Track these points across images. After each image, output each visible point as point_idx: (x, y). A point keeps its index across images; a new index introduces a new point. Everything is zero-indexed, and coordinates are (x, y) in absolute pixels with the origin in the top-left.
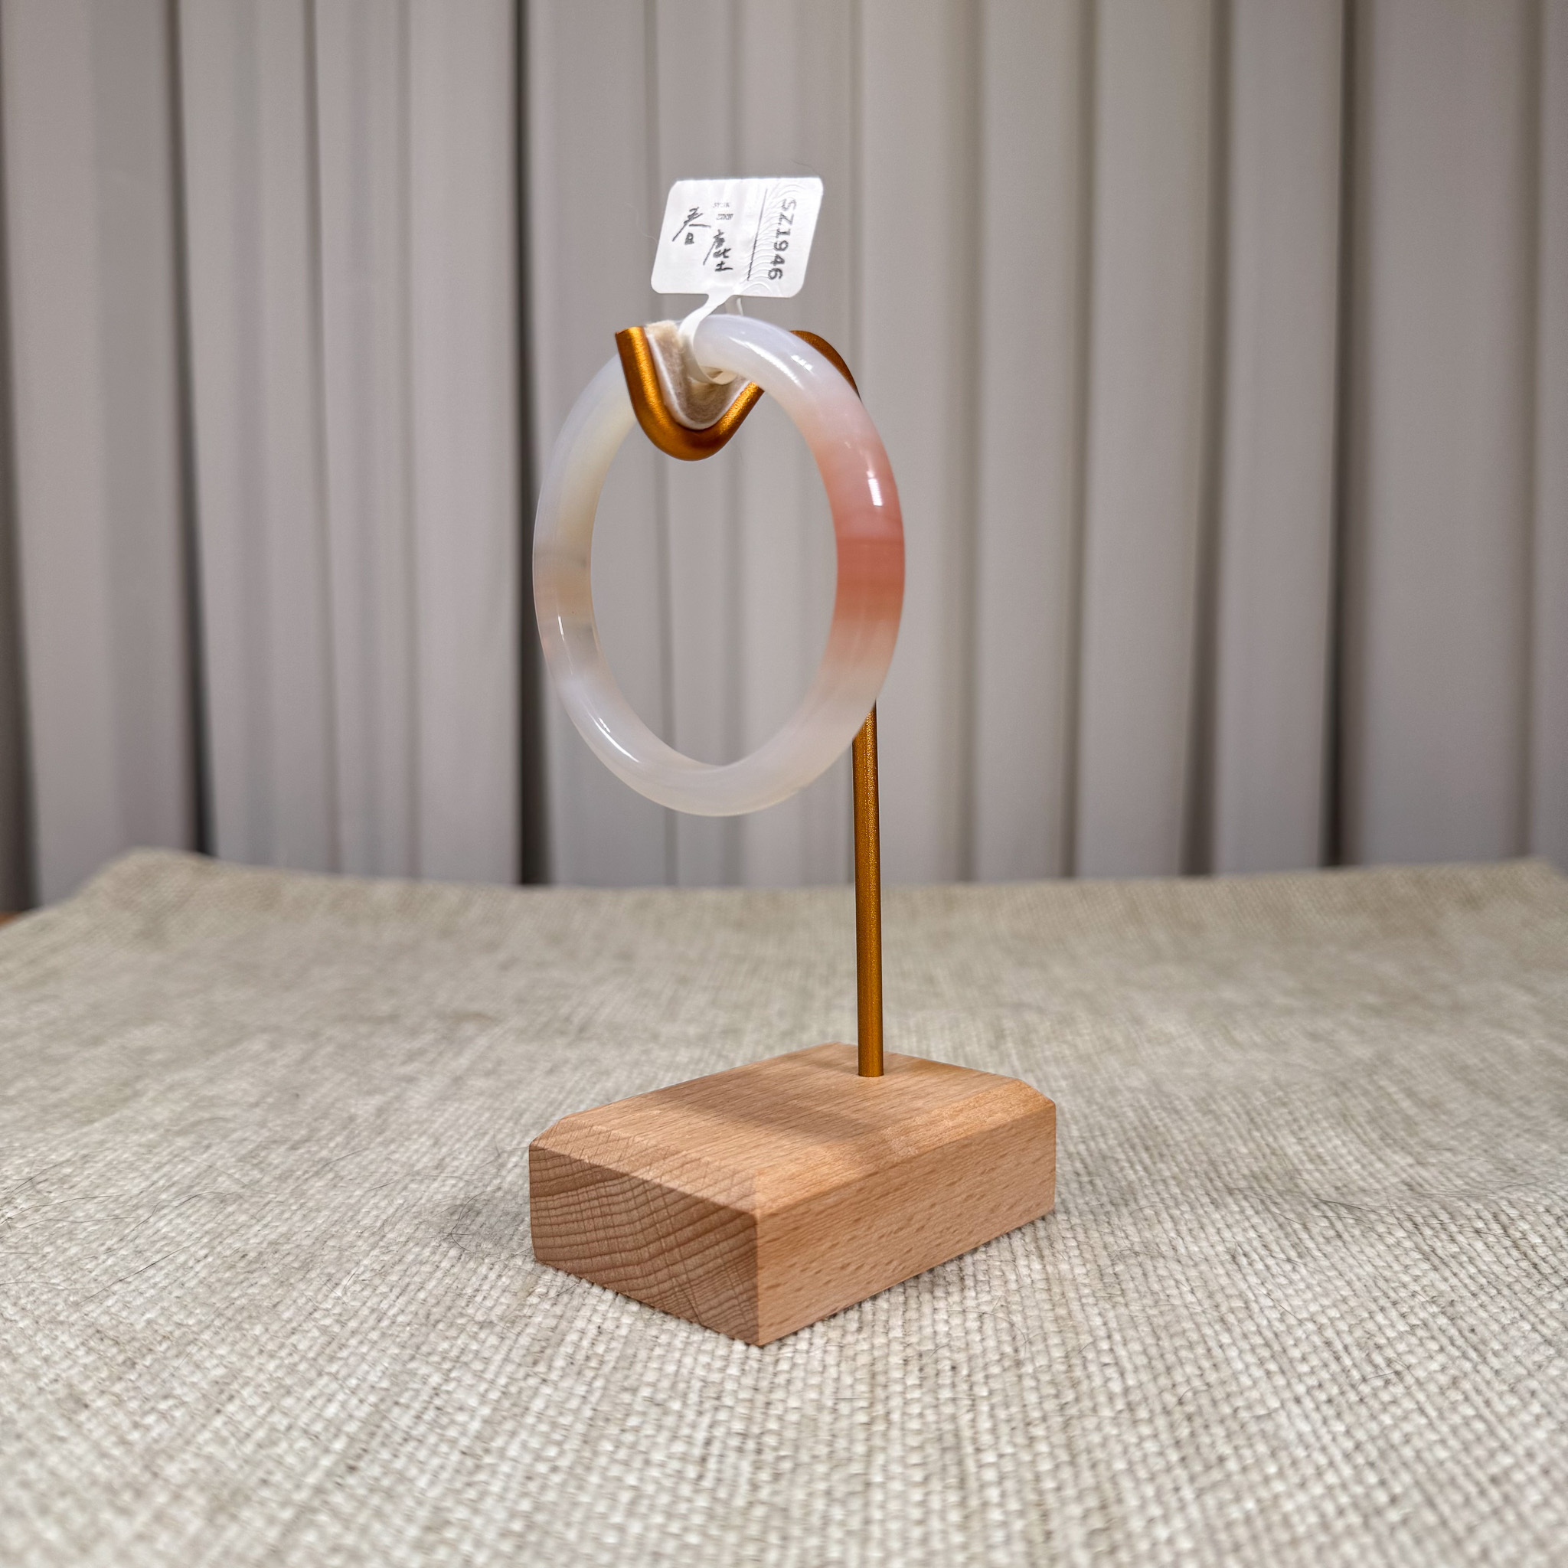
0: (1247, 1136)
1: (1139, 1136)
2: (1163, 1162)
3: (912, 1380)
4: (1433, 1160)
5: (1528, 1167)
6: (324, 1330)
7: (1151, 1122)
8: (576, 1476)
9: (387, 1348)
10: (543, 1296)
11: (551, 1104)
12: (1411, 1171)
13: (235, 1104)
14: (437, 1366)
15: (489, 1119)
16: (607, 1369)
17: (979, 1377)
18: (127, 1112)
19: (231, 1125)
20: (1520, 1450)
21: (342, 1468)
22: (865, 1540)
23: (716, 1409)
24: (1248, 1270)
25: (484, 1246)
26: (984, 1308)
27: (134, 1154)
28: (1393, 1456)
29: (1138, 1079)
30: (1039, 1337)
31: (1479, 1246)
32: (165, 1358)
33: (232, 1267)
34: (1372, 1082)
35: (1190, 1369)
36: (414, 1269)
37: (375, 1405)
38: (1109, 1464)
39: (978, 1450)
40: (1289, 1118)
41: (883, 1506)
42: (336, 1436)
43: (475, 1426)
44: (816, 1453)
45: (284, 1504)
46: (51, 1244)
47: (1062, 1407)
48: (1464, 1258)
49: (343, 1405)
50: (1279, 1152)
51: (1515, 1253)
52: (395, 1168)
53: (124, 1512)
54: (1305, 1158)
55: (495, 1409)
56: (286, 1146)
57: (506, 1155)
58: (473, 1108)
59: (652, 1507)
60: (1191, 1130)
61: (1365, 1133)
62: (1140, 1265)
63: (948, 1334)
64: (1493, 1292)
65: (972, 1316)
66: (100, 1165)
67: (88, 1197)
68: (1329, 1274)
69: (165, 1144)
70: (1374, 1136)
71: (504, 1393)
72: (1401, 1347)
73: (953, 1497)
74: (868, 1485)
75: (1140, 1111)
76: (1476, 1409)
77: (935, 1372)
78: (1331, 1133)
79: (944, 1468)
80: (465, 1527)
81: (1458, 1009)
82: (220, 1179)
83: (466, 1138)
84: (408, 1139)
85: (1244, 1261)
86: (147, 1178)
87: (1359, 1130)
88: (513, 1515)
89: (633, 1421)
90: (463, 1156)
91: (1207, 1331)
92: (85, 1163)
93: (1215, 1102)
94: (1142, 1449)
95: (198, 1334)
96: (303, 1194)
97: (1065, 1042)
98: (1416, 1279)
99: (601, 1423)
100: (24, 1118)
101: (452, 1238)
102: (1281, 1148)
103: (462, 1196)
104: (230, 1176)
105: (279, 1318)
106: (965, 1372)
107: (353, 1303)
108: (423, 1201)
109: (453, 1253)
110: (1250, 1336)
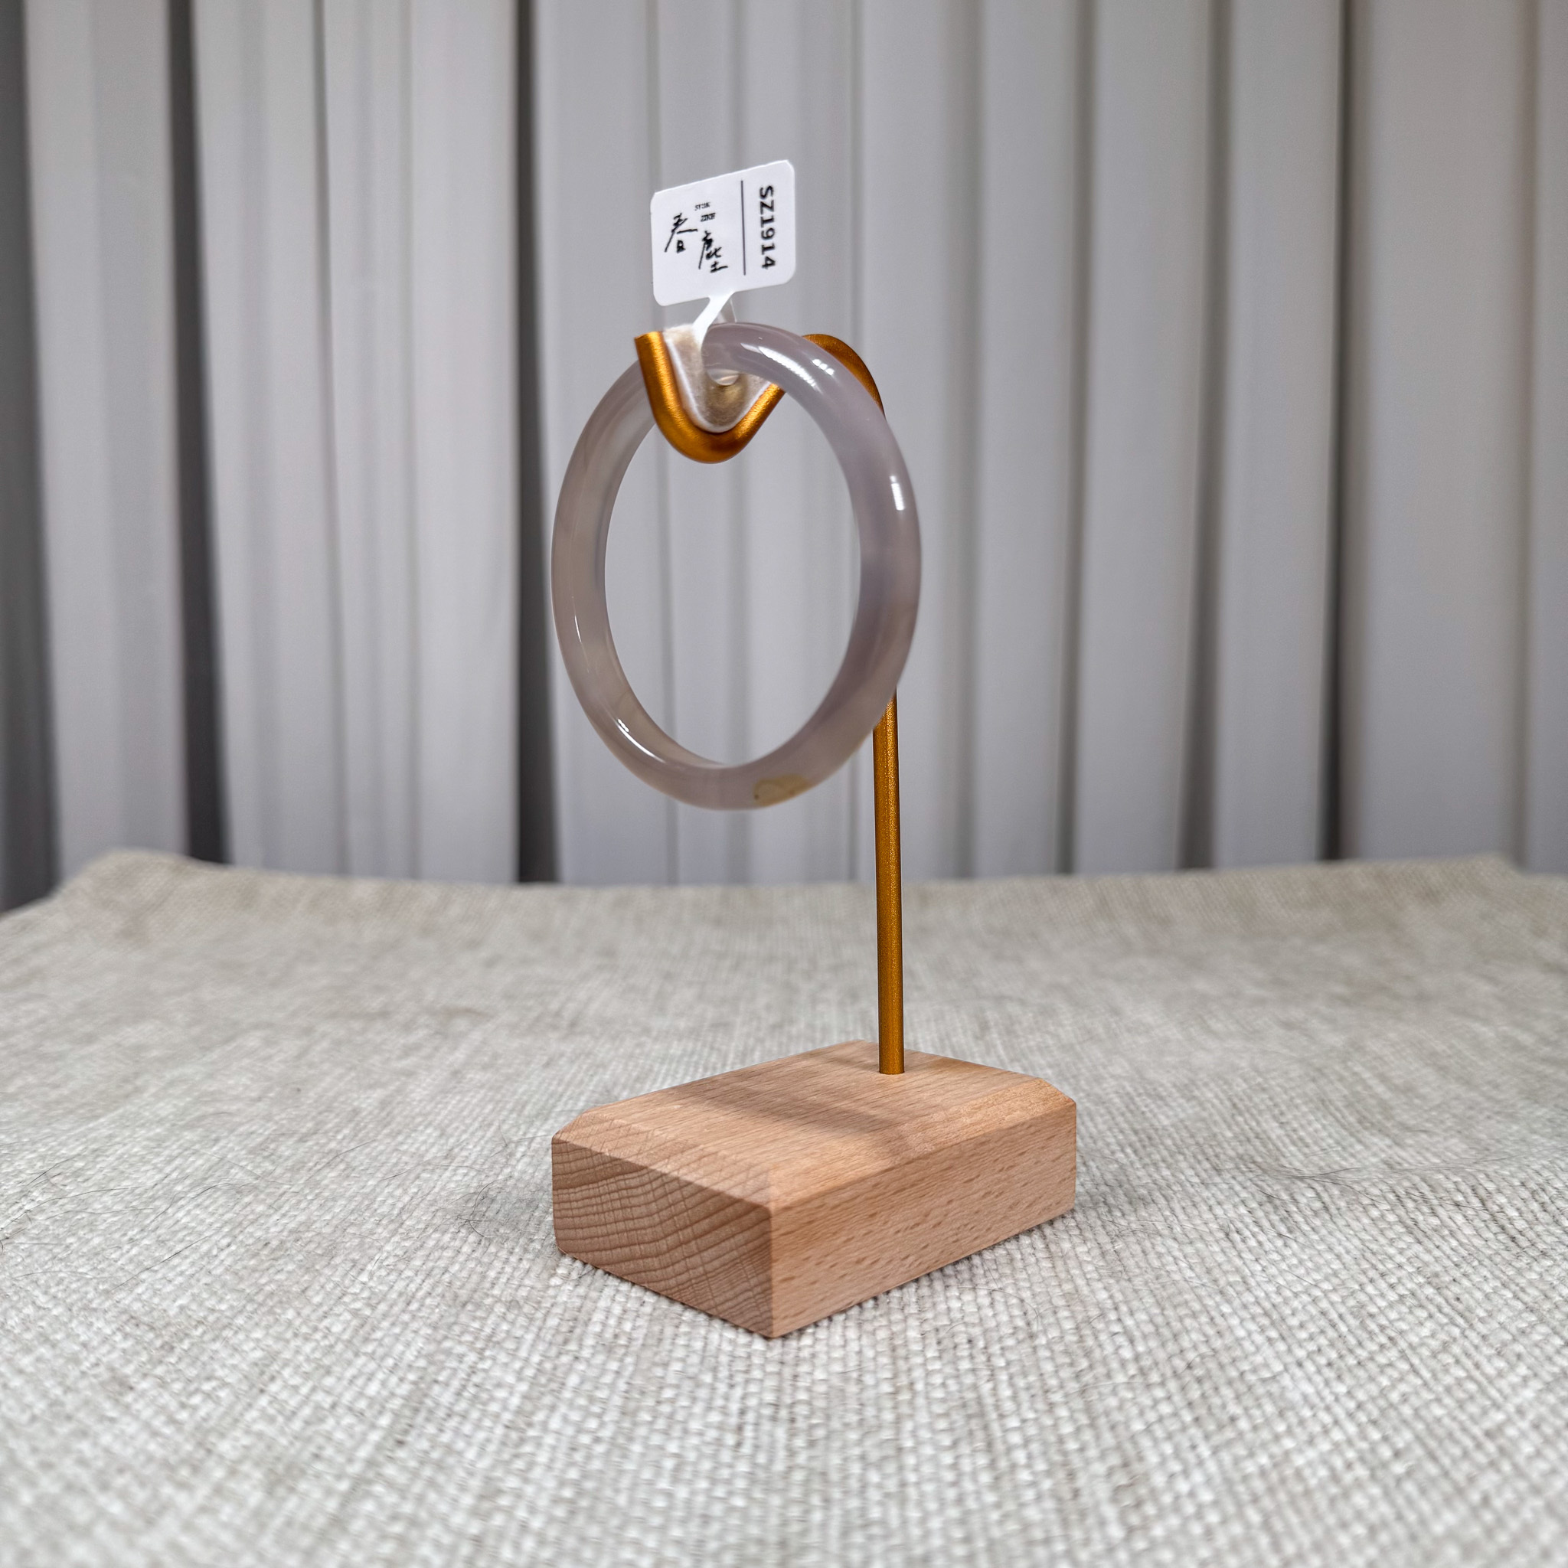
0: (1232, 1122)
1: (1127, 1121)
2: (1152, 1145)
3: (931, 1353)
4: (1410, 1141)
5: (1500, 1146)
6: (355, 1313)
7: (1138, 1108)
8: (618, 1447)
9: (419, 1329)
10: (566, 1278)
11: (551, 1095)
12: (1390, 1152)
13: (237, 1098)
14: (471, 1345)
15: (493, 1110)
16: (636, 1346)
17: (995, 1349)
18: (128, 1107)
19: (237, 1119)
20: (1511, 1408)
21: (390, 1443)
22: (903, 1502)
23: (747, 1382)
24: (1241, 1246)
25: (502, 1231)
26: (993, 1286)
27: (144, 1148)
28: (1392, 1413)
29: (1121, 1067)
30: (1049, 1312)
31: (1459, 1219)
32: (203, 1342)
33: (255, 1255)
34: (1347, 1068)
35: (1195, 1336)
36: (437, 1254)
37: (415, 1383)
38: (1127, 1424)
39: (1002, 1416)
40: (1270, 1103)
41: (916, 1469)
42: (380, 1413)
43: (515, 1401)
44: (847, 1420)
45: (339, 1477)
46: (74, 1235)
47: (1077, 1376)
48: (1446, 1232)
49: (384, 1383)
50: (1263, 1136)
51: (1494, 1228)
52: (405, 1158)
53: (182, 1486)
54: (1287, 1141)
55: (532, 1384)
56: (296, 1138)
57: (513, 1145)
58: (475, 1101)
59: (696, 1474)
60: (1176, 1116)
61: (1343, 1117)
62: (1139, 1243)
63: (961, 1310)
64: (1476, 1263)
65: (982, 1292)
66: (111, 1159)
67: (105, 1190)
68: (1319, 1248)
69: (174, 1138)
70: (1352, 1119)
71: (538, 1370)
72: (1393, 1315)
73: (982, 1460)
74: (900, 1450)
75: (1126, 1099)
76: (1467, 1371)
77: (952, 1346)
78: (1312, 1118)
79: (971, 1433)
80: (518, 1495)
81: (1422, 998)
82: (233, 1171)
83: (471, 1129)
84: (415, 1131)
85: (1236, 1237)
86: (160, 1171)
87: (1338, 1115)
88: (562, 1483)
89: (668, 1393)
90: (470, 1147)
91: (1210, 1302)
92: (98, 1156)
93: (1198, 1088)
94: (1157, 1411)
95: (232, 1319)
96: (318, 1183)
97: (1048, 1032)
98: (1401, 1252)
99: (637, 1396)
100: (27, 1114)
101: (471, 1223)
102: (1265, 1132)
103: (475, 1185)
104: (242, 1167)
105: (309, 1301)
106: (981, 1344)
107: (381, 1287)
108: (436, 1190)
109: (472, 1238)
110: (1250, 1307)
